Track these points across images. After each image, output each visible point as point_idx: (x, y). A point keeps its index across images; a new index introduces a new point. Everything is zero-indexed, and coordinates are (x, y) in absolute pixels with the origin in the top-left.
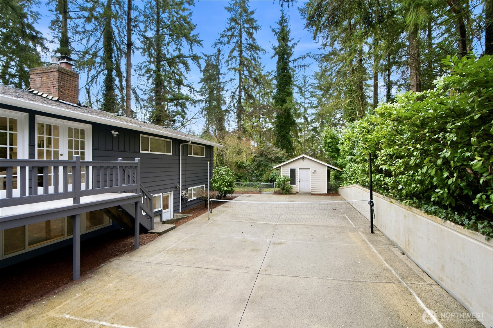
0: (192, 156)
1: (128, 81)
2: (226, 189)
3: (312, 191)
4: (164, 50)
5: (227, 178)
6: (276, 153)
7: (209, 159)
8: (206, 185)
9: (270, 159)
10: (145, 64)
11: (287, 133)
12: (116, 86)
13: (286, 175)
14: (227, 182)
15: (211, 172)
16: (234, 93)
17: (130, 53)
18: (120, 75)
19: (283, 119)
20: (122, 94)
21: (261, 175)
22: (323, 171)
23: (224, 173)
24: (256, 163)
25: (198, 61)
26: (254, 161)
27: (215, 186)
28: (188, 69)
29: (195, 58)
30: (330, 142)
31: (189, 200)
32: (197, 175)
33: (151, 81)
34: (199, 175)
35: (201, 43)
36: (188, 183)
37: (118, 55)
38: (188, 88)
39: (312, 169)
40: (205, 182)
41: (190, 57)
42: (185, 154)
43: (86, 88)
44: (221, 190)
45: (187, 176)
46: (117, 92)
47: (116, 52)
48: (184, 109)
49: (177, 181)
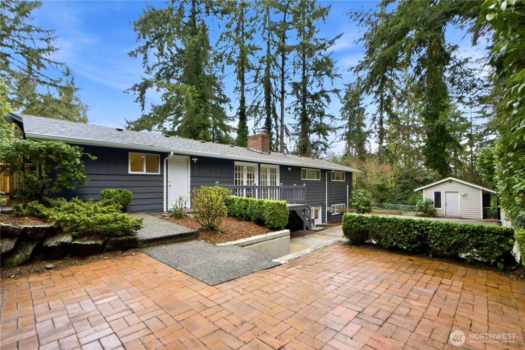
0: (335, 180)
1: (282, 121)
2: (363, 207)
3: (462, 215)
4: (308, 89)
5: (365, 198)
6: (425, 175)
7: (349, 183)
8: (346, 204)
9: (416, 181)
10: (293, 104)
11: (440, 152)
12: (273, 125)
13: (429, 197)
14: (364, 202)
15: (350, 193)
16: (376, 115)
17: (284, 99)
18: (276, 117)
19: (436, 137)
20: (277, 132)
21: (406, 199)
22: (477, 194)
23: (361, 194)
24: (400, 186)
25: (338, 94)
26: (399, 183)
27: (354, 205)
28: (329, 101)
29: (336, 91)
30: (487, 163)
31: (332, 215)
32: (338, 195)
33: (298, 117)
34: (341, 195)
35: (341, 76)
36: (331, 202)
37: (274, 100)
38: (330, 118)
39: (462, 192)
40: (345, 202)
41: (331, 91)
42: (329, 180)
43: (253, 130)
44: (359, 208)
45: (331, 196)
46: (273, 130)
47: (272, 99)
48: (326, 136)
49: (323, 199)
